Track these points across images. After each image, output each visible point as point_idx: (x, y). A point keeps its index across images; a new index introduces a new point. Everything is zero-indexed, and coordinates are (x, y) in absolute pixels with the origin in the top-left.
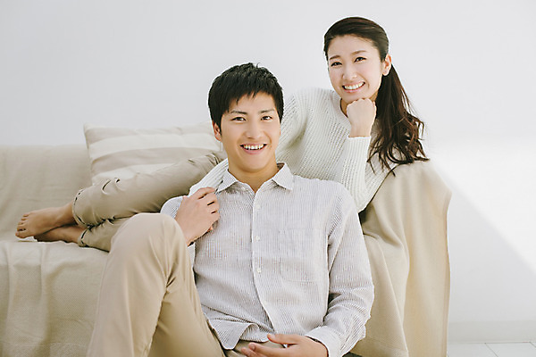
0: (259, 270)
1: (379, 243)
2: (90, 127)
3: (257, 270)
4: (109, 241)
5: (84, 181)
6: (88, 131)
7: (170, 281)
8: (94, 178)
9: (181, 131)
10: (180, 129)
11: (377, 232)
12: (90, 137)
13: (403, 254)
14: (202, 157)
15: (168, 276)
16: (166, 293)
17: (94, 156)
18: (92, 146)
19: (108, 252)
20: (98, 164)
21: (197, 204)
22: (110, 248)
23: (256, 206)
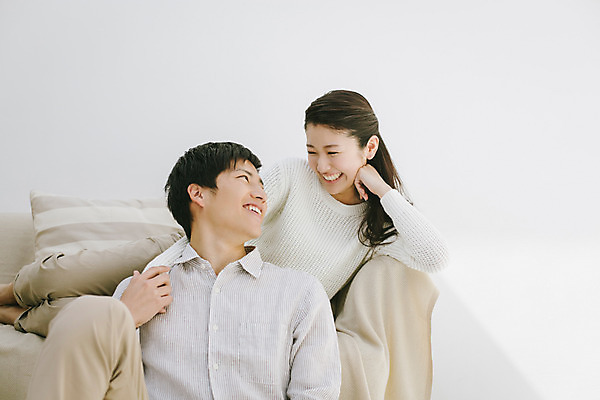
0: (216, 366)
1: (356, 344)
2: (38, 194)
3: (213, 365)
4: (46, 324)
5: (25, 256)
6: (34, 199)
7: (116, 375)
8: (38, 253)
9: (141, 205)
10: (140, 202)
11: (354, 330)
12: (37, 206)
13: (383, 357)
14: (165, 236)
15: (113, 369)
16: (110, 389)
17: (40, 228)
18: (37, 216)
19: (44, 337)
20: (42, 237)
21: (145, 285)
22: (47, 332)
23: (216, 290)
